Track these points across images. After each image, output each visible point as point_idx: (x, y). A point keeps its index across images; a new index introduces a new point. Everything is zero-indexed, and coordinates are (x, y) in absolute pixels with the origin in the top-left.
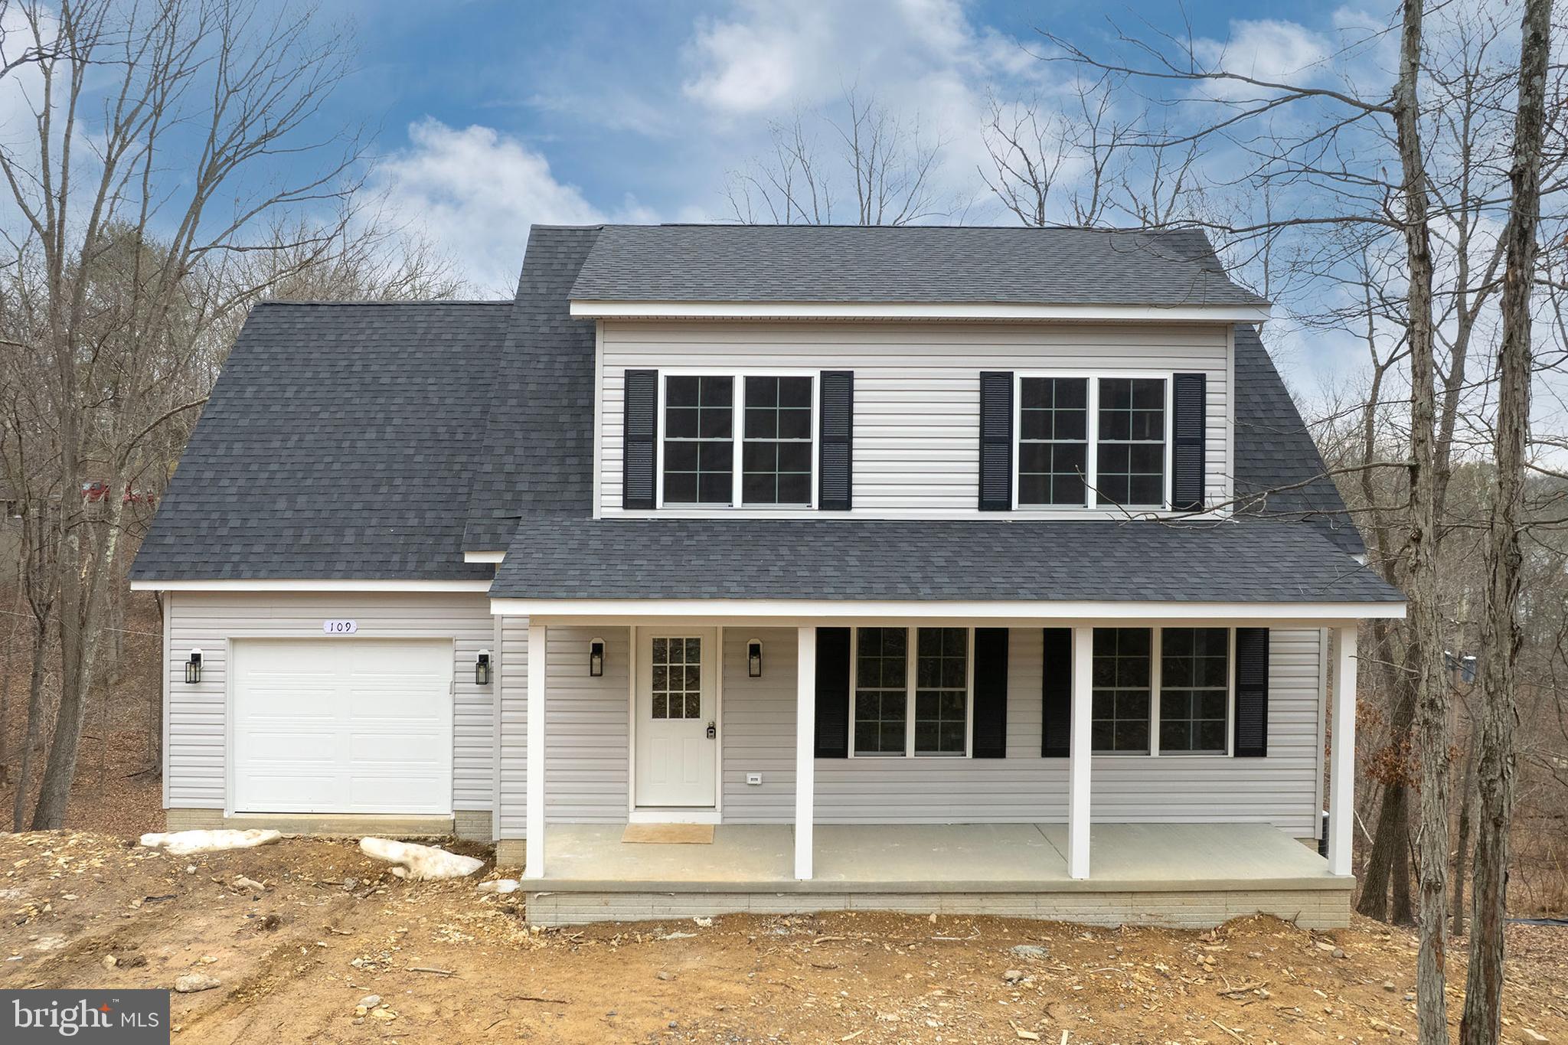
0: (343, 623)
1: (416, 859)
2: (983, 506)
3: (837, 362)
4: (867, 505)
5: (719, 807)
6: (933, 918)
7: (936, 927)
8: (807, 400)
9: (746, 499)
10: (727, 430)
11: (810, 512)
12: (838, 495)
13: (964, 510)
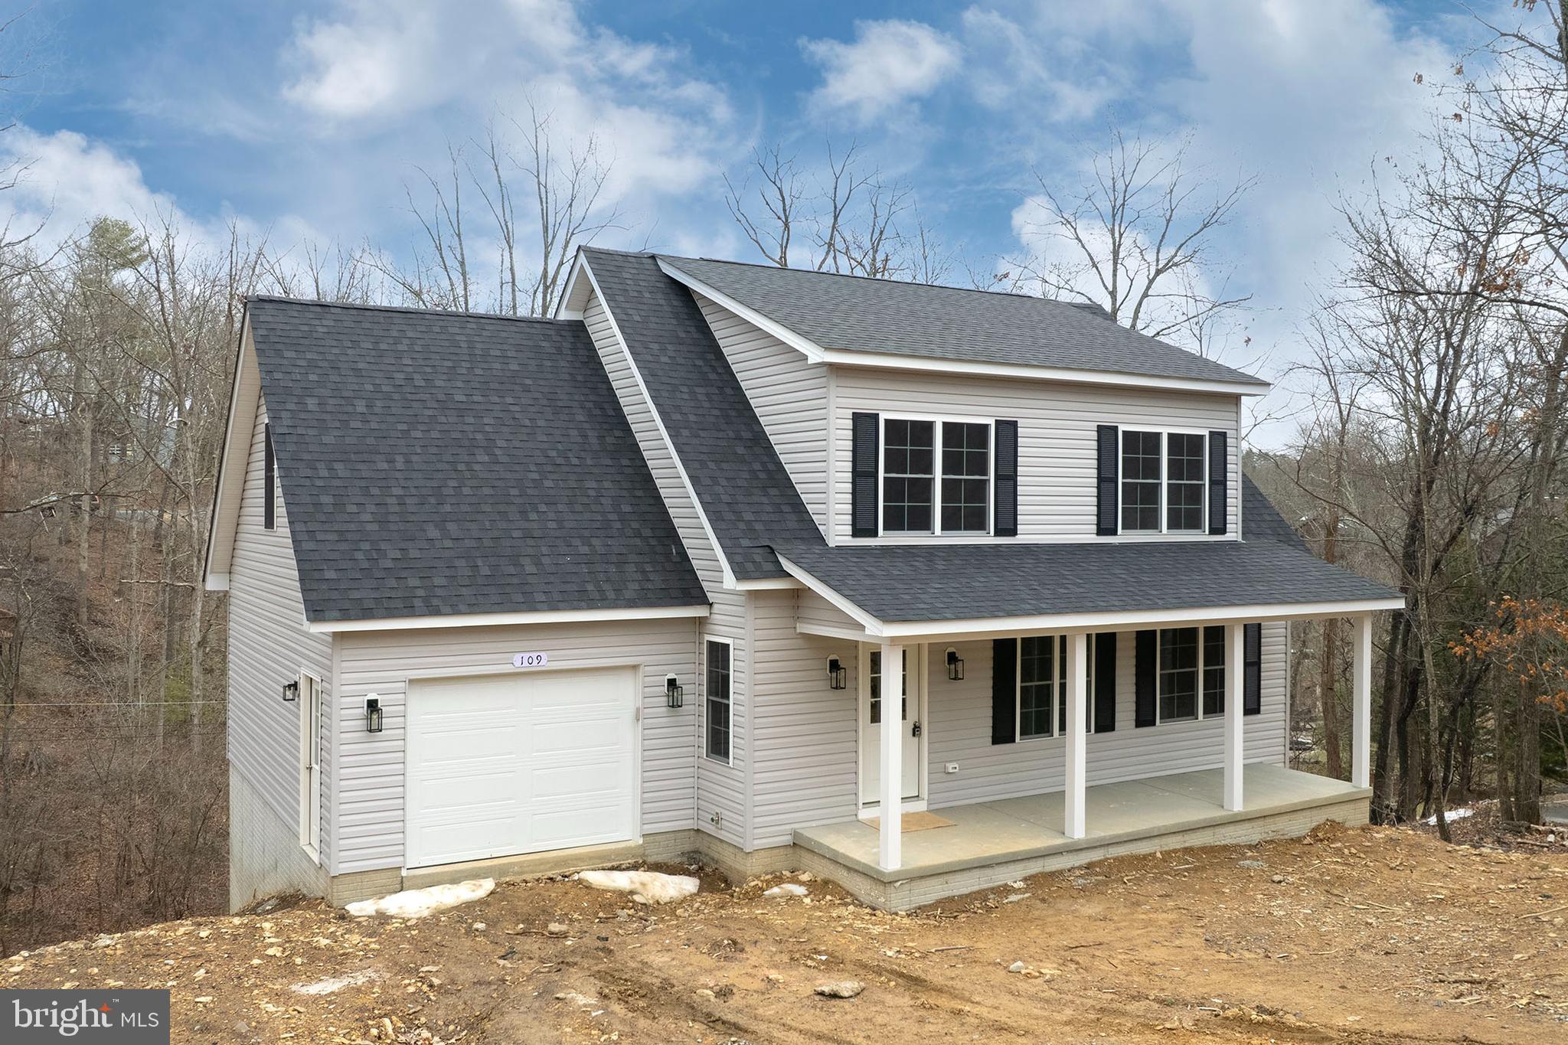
0: (534, 655)
2: (1100, 532)
3: (1007, 413)
4: (1028, 533)
5: (925, 794)
6: (1159, 855)
7: (1164, 860)
8: (985, 444)
9: (945, 527)
10: (929, 468)
11: (986, 538)
12: (1008, 526)
13: (1088, 535)
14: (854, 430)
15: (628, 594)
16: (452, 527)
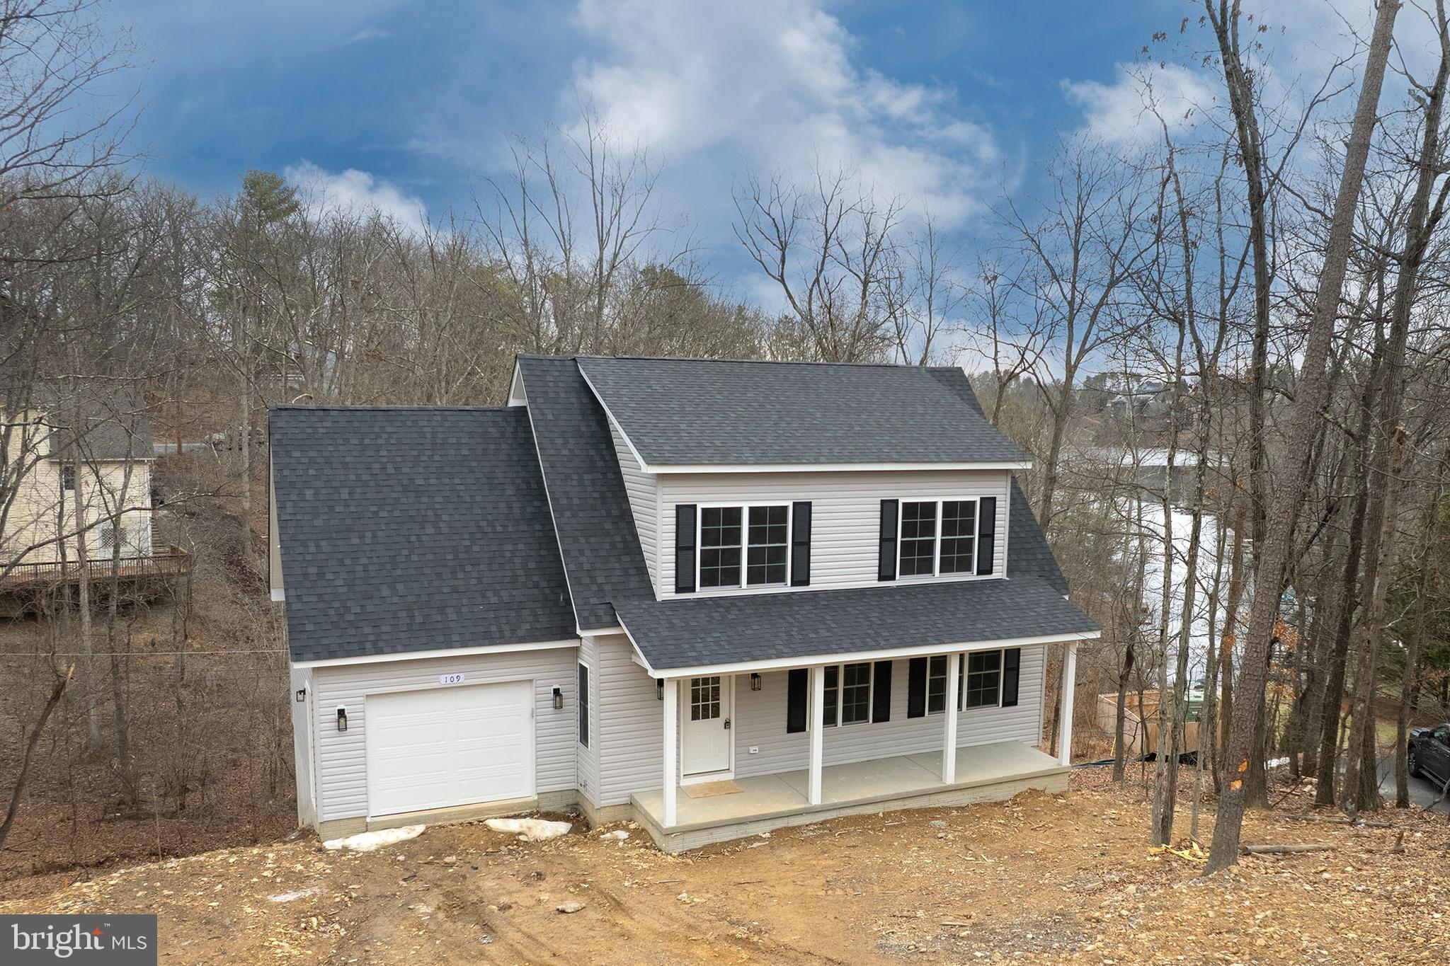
0: (456, 675)
1: (529, 828)
2: (880, 578)
3: (802, 497)
4: (819, 582)
5: (733, 769)
6: (881, 815)
7: (884, 819)
8: (785, 520)
9: (751, 581)
10: (738, 540)
11: (786, 588)
12: (802, 577)
13: (869, 580)
14: (677, 517)
15: (521, 633)
16: (400, 587)
